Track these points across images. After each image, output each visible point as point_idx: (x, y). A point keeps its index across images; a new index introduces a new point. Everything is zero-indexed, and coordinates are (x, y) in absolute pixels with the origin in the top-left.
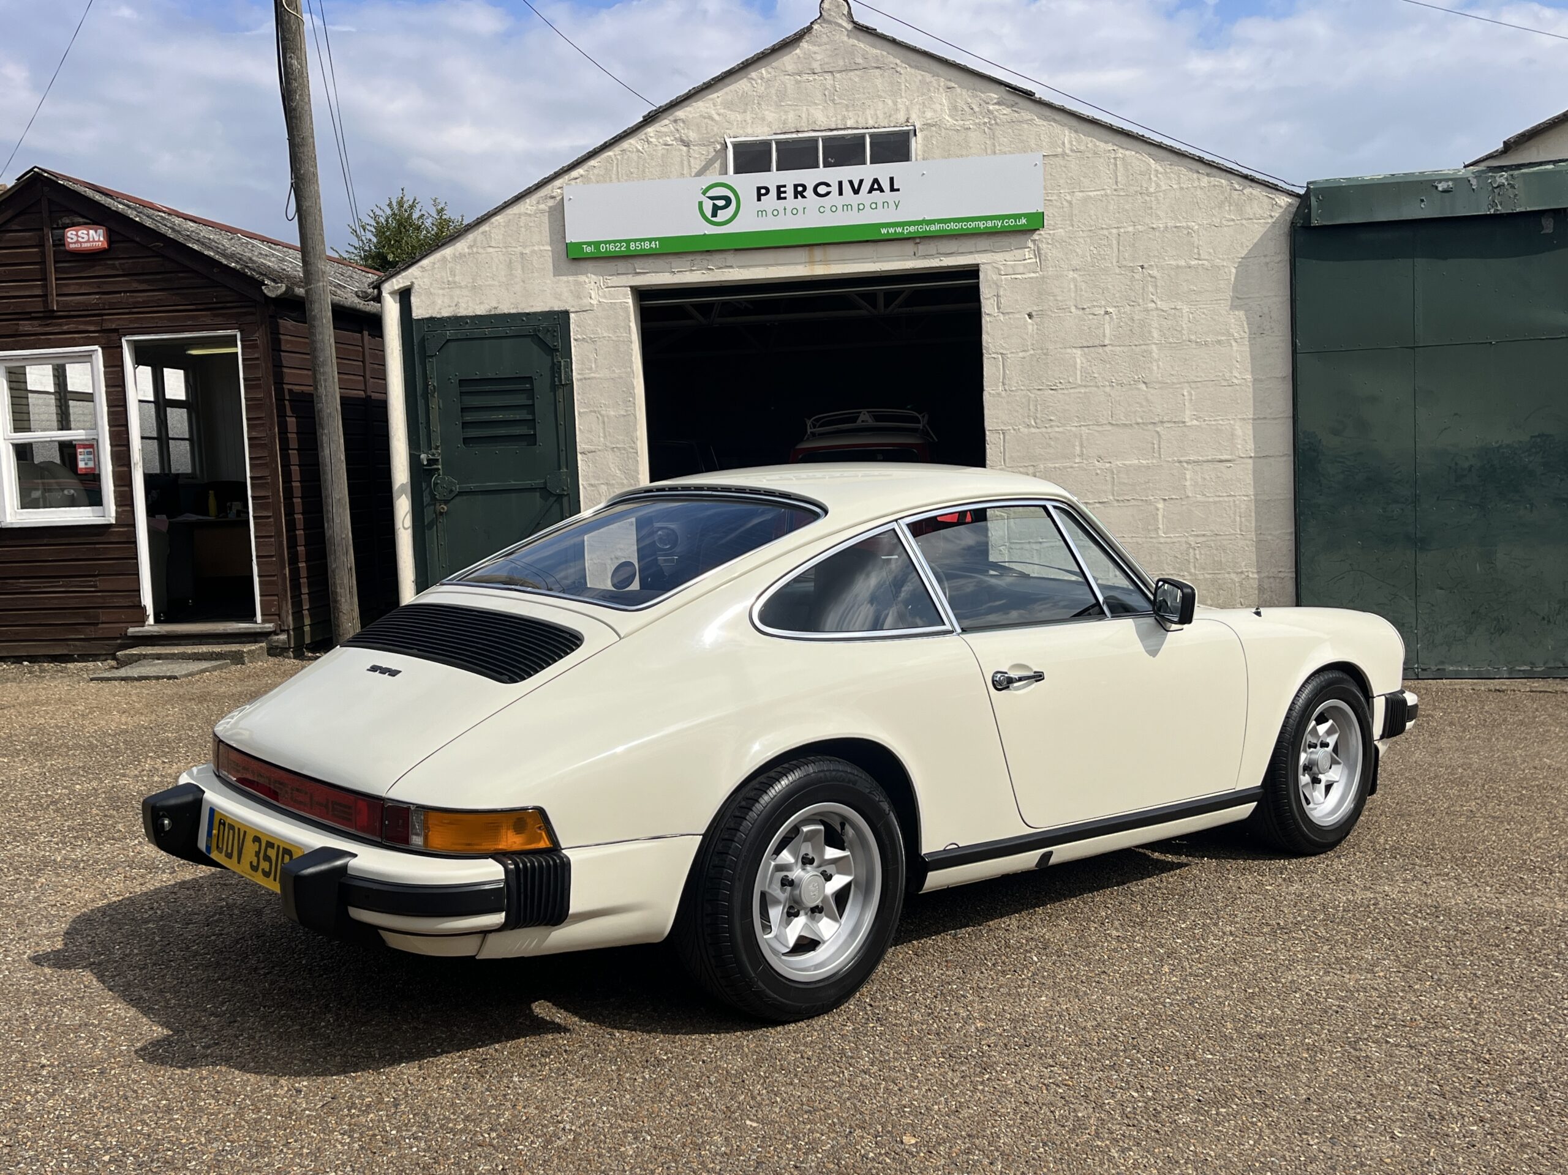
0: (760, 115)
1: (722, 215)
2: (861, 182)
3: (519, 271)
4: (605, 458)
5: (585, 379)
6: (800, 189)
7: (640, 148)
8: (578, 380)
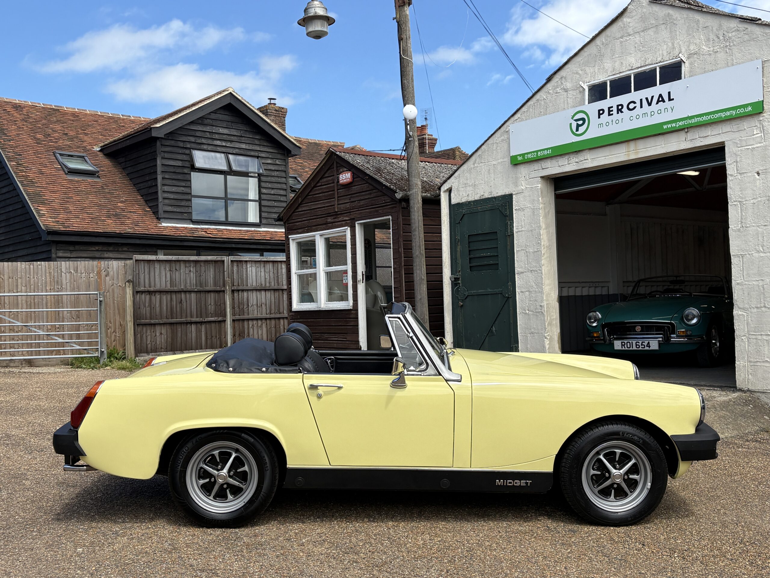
0: (602, 67)
1: (582, 129)
2: (652, 97)
3: (493, 175)
4: (528, 276)
5: (519, 231)
6: (620, 107)
7: (545, 97)
8: (517, 232)
